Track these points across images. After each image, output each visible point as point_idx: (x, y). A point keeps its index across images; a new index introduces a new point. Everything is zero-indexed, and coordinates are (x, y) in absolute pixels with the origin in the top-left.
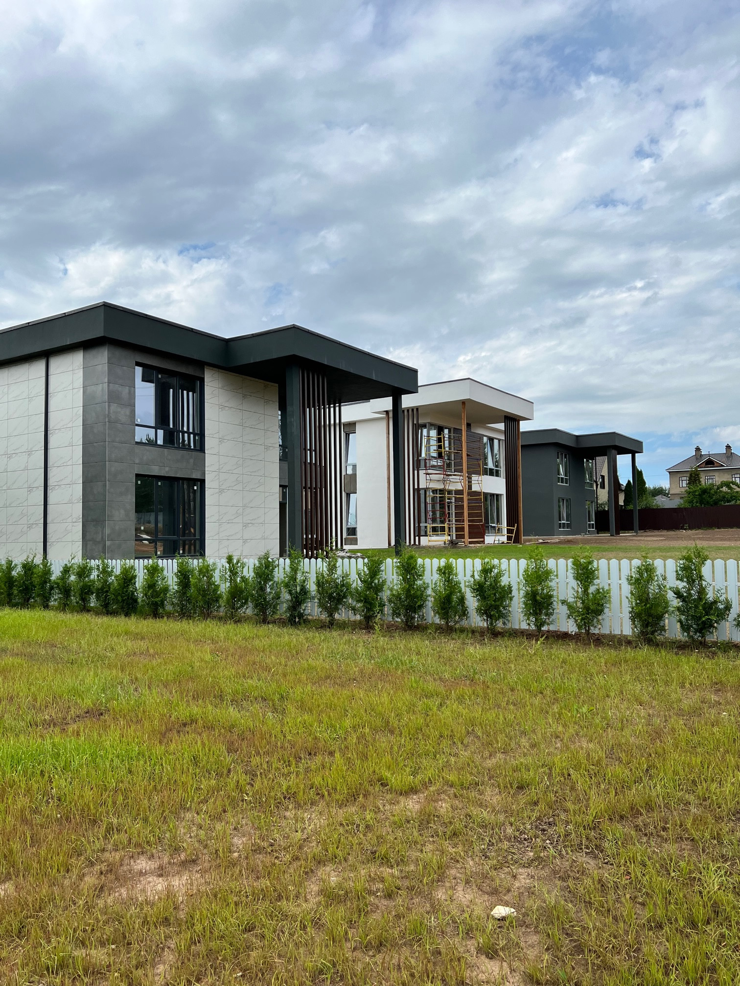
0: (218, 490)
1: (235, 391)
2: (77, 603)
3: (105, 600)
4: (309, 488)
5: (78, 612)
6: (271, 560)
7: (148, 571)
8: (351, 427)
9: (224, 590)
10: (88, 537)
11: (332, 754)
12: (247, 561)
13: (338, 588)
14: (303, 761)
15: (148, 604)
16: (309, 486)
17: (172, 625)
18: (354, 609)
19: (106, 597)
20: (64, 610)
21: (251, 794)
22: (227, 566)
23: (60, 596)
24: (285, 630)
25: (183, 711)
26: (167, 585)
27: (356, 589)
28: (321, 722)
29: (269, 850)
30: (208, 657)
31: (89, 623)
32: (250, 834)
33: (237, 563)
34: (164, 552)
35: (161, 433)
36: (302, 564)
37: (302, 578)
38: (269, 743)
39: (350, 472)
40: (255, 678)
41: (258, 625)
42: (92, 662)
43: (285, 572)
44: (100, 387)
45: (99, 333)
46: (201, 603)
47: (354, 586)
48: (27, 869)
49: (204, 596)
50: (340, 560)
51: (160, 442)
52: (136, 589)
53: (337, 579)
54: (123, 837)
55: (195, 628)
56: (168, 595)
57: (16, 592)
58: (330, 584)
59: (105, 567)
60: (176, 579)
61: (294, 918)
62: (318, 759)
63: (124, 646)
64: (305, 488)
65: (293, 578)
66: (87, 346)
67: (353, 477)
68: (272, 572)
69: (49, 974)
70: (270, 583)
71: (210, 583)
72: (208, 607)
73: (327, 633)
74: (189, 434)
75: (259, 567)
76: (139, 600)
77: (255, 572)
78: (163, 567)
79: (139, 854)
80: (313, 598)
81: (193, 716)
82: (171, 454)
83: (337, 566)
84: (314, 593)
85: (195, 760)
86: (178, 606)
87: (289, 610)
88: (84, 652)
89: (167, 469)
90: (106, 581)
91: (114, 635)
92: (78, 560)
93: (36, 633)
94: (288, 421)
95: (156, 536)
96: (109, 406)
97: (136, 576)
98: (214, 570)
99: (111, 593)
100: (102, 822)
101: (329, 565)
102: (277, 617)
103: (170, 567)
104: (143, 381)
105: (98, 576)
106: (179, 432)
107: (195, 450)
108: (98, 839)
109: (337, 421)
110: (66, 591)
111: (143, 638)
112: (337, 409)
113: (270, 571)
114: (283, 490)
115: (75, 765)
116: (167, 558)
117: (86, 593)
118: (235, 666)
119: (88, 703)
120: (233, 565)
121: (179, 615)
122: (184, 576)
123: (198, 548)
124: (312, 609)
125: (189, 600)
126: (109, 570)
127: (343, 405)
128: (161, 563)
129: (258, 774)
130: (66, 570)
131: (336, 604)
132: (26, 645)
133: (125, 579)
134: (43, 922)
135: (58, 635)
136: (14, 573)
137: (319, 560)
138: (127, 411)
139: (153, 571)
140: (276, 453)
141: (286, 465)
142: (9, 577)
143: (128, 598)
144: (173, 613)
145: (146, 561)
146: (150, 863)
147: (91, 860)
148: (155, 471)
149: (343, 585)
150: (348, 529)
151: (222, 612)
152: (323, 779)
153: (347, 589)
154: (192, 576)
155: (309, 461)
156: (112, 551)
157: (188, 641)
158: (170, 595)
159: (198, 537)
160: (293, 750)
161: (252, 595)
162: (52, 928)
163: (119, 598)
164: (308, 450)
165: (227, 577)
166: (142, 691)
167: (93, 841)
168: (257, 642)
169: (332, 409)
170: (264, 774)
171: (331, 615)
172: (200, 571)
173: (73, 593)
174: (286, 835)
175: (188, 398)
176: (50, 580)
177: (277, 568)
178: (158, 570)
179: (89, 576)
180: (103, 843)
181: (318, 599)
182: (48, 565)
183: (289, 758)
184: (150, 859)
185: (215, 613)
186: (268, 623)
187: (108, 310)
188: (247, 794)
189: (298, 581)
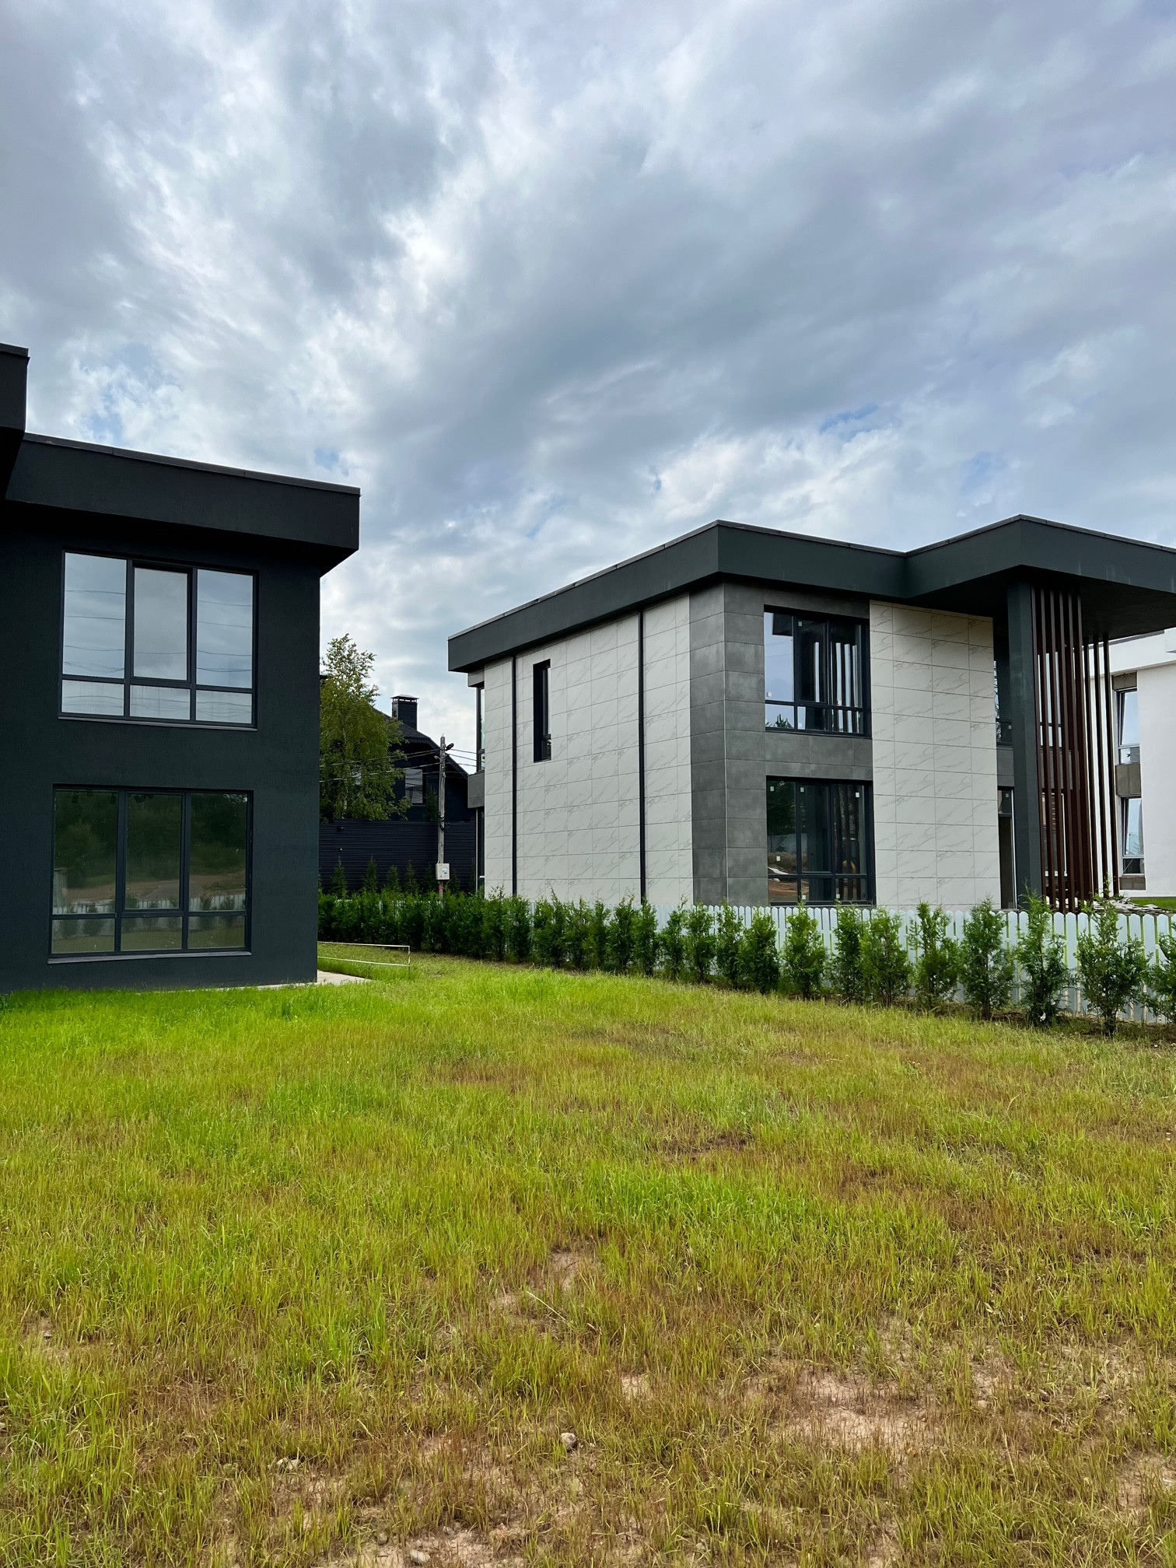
0: (893, 798)
1: (918, 635)
2: (692, 969)
3: (730, 968)
4: (1053, 791)
5: (693, 984)
6: (993, 914)
7: (793, 925)
8: (1126, 681)
9: (914, 961)
10: (701, 871)
11: (1139, 1257)
12: (952, 915)
13: (1120, 966)
14: (1086, 1262)
15: (794, 977)
16: (1053, 787)
17: (834, 1012)
18: (1153, 1004)
19: (732, 962)
20: (673, 979)
21: (998, 1305)
22: (919, 921)
23: (668, 957)
24: (1025, 1034)
25: (869, 1151)
26: (823, 948)
27: (1157, 969)
28: (1111, 1199)
29: (1041, 1406)
30: (898, 1068)
31: (711, 1001)
32: (1004, 1372)
33: (935, 917)
34: (811, 896)
35: (802, 710)
36: (1050, 922)
37: (1051, 946)
38: (1020, 1222)
39: (1125, 760)
40: (983, 1110)
41: (976, 1021)
42: (722, 1060)
43: (1019, 934)
44: (714, 649)
45: (711, 568)
46: (877, 980)
47: (1152, 963)
48: (666, 1360)
49: (882, 969)
50: (1121, 917)
51: (801, 726)
52: (776, 953)
53: (1117, 950)
54: (797, 1338)
55: (872, 1019)
56: (824, 964)
57: (609, 950)
58: (1104, 959)
59: (730, 917)
60: (835, 940)
61: (1100, 1535)
62: (1115, 1262)
63: (767, 1040)
64: (1046, 790)
65: (1036, 945)
66: (695, 589)
67: (1134, 769)
68: (997, 934)
69: (710, 1530)
70: (994, 953)
71: (891, 947)
72: (890, 986)
73: (1104, 1044)
74: (845, 709)
75: (974, 925)
76: (781, 970)
77: (965, 934)
78: (814, 920)
79: (823, 1370)
80: (1073, 981)
81: (884, 1162)
82: (818, 743)
83: (1117, 927)
84: (1075, 972)
85: (898, 1234)
86: (841, 982)
87: (1030, 999)
88: (708, 1044)
89: (813, 767)
90: (732, 938)
91: (749, 1020)
92: (690, 907)
93: (640, 1011)
94: (1013, 675)
95: (799, 872)
96: (727, 677)
97: (775, 932)
98: (896, 927)
99: (740, 957)
100: (763, 1309)
101: (1102, 925)
102: (1006, 1010)
103: (826, 922)
104: (774, 633)
105: (720, 930)
106: (829, 708)
107: (854, 734)
108: (761, 1335)
109: (1102, 671)
110: (676, 951)
111: (791, 1029)
112: (1101, 650)
113: (992, 933)
114: (1003, 796)
115: (715, 1214)
116: (820, 905)
117: (703, 955)
118: (945, 1086)
119: (722, 1122)
120: (928, 920)
121: (844, 997)
122: (849, 935)
123: (863, 890)
124: (1073, 1000)
125: (858, 974)
126: (736, 921)
127: (1112, 643)
128: (814, 913)
129: (1007, 1272)
130: (675, 920)
131: (1119, 995)
132: (628, 1027)
133: (759, 937)
134: (695, 1447)
135: (670, 1016)
136: (606, 923)
137: (1082, 916)
138: (753, 681)
139: (801, 926)
140: (990, 733)
141: (1009, 753)
142: (600, 928)
143: (764, 966)
144: (833, 993)
145: (789, 909)
146: (842, 1388)
147: (752, 1366)
148: (796, 770)
149: (1130, 961)
150: (1126, 861)
151: (912, 995)
152: (1128, 1301)
153: (1139, 969)
154: (862, 935)
155: (1051, 744)
156: (735, 893)
157: (862, 1039)
158: (829, 964)
159: (863, 873)
160: (1064, 1240)
161: (963, 971)
162: (708, 1459)
163: (752, 964)
164: (1050, 725)
165: (920, 940)
166: (800, 1113)
167: (754, 1339)
168: (977, 1050)
169: (1091, 652)
170: (1019, 1275)
171: (1108, 1013)
172: (875, 928)
173: (685, 955)
174: (1068, 1387)
175: (845, 654)
176: (654, 934)
177: (1004, 929)
178: (808, 924)
179: (706, 930)
180: (768, 1343)
181: (1082, 983)
182: (651, 911)
183: (1058, 1253)
184: (841, 1382)
185: (901, 997)
186: (994, 1019)
187: (726, 533)
188: (991, 1304)
189: (1044, 950)
